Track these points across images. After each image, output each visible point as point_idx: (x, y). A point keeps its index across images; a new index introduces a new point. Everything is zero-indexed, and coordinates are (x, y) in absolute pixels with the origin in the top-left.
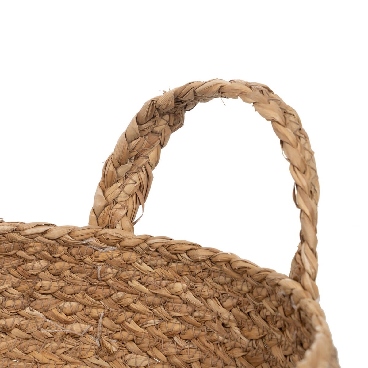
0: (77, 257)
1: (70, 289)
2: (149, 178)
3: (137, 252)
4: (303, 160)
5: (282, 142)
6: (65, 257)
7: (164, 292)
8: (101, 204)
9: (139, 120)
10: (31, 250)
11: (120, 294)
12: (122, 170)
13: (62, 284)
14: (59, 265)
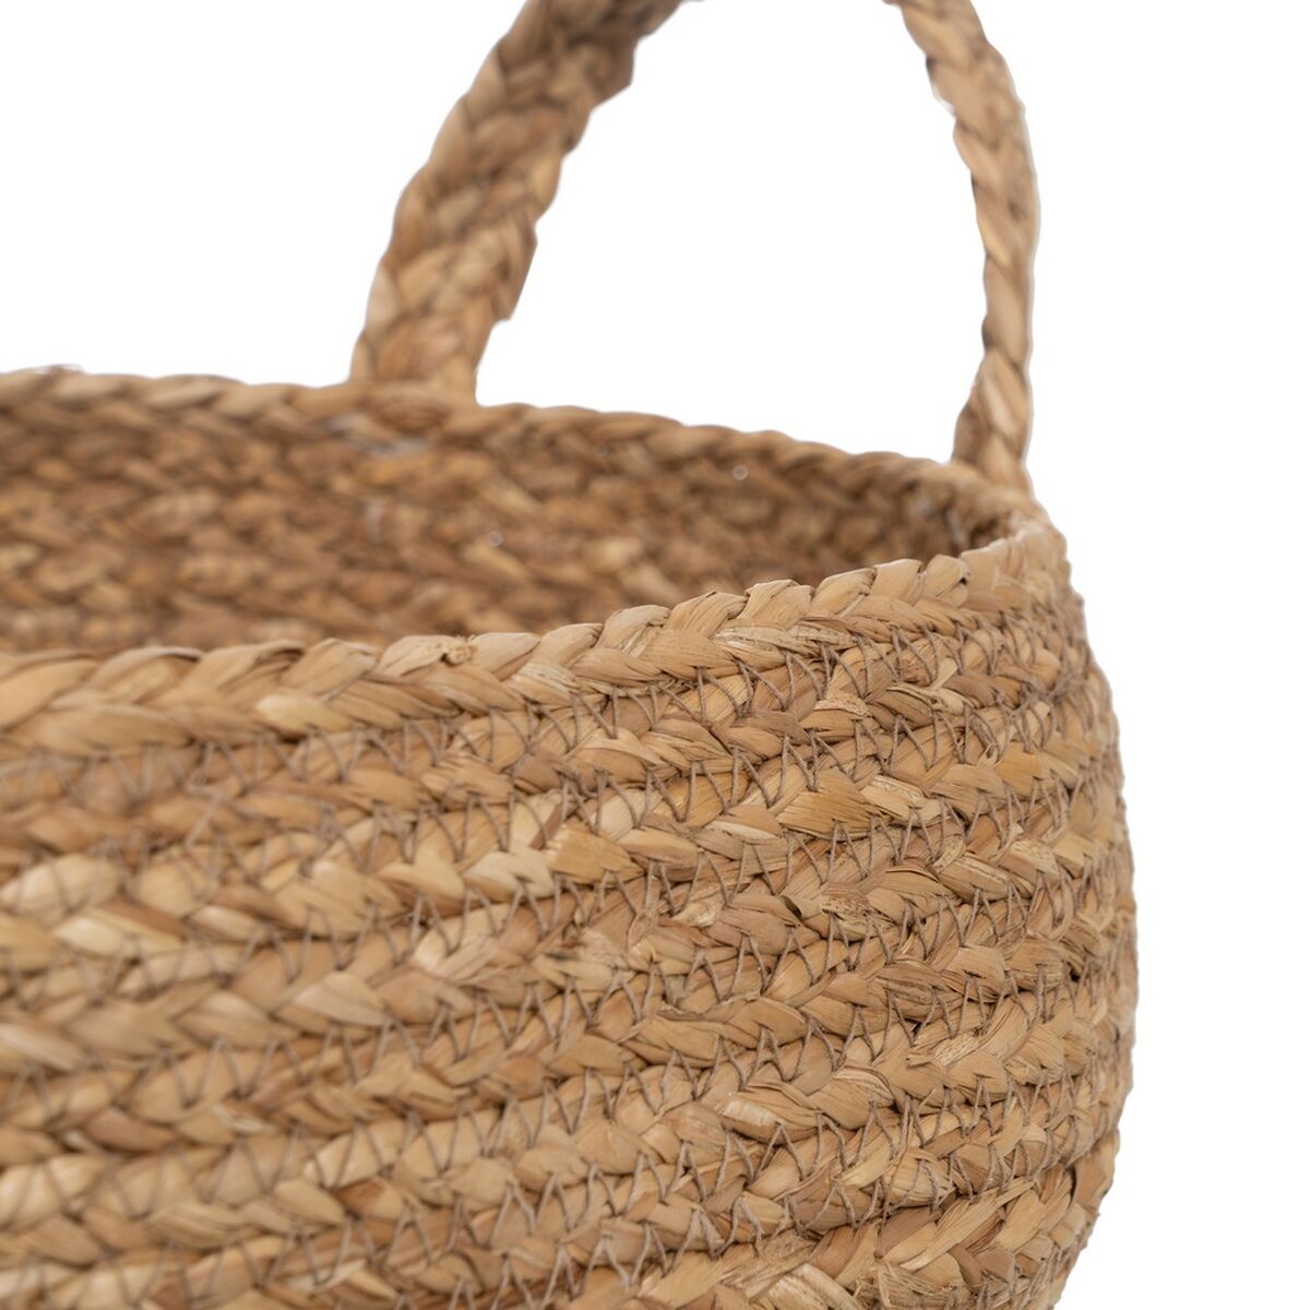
0: (310, 475)
1: (284, 581)
2: (529, 242)
3: (490, 454)
4: (991, 113)
5: (931, 63)
6: (272, 479)
7: (572, 573)
8: (385, 313)
9: (506, 57)
10: (168, 458)
11: (436, 591)
12: (450, 213)
13: (259, 565)
14: (250, 505)
